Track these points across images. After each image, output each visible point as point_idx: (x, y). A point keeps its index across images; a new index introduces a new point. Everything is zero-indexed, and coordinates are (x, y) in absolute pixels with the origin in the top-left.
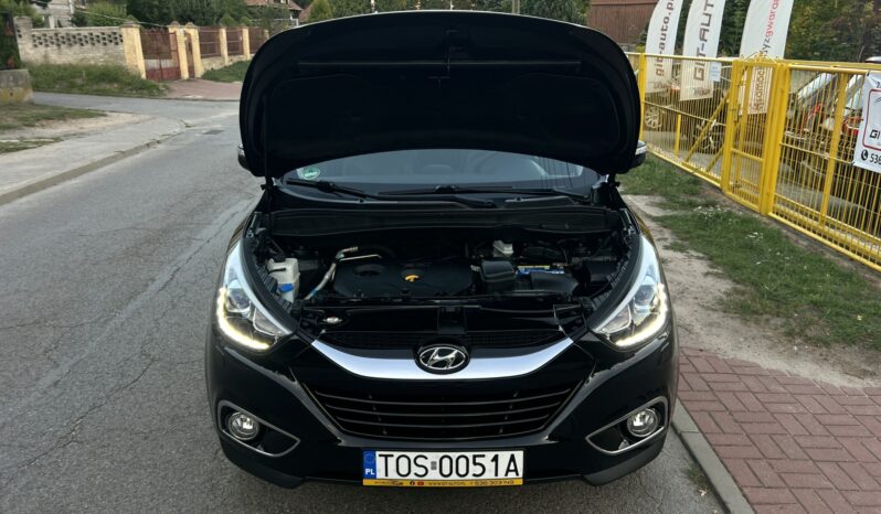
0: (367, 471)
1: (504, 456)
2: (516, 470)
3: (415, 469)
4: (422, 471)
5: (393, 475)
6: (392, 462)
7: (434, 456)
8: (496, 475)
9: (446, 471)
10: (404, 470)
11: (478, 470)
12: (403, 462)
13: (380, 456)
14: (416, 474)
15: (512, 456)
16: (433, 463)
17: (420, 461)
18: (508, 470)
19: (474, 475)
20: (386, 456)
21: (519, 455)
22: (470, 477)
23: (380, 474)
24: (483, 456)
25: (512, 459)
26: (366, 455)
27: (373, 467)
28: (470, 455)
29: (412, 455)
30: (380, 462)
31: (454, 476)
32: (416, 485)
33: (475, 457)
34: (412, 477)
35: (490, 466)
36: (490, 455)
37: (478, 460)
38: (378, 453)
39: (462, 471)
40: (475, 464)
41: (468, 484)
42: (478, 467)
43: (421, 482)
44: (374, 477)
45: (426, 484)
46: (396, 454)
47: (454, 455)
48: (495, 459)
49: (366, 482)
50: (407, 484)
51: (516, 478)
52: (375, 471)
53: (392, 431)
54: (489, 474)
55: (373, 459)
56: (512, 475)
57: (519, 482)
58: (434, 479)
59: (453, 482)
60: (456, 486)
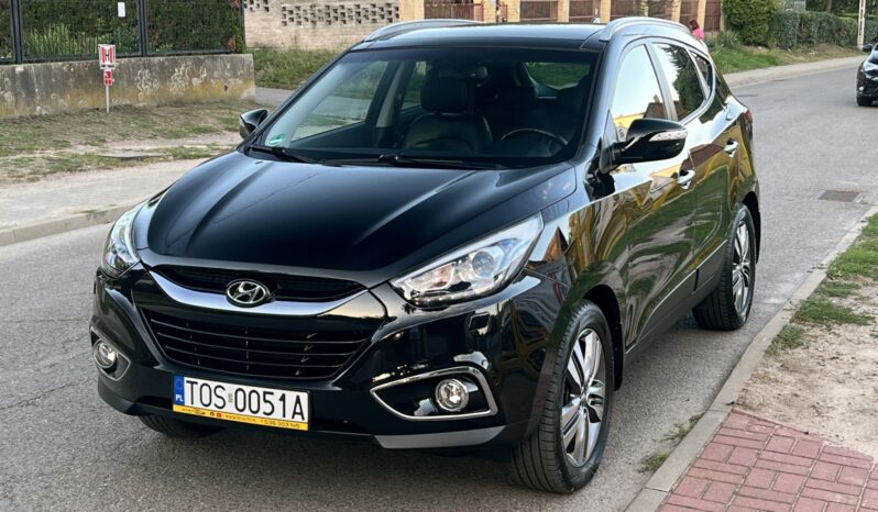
0: (178, 396)
1: (291, 396)
2: (301, 414)
3: (214, 399)
4: (220, 403)
6: (197, 390)
7: (231, 388)
8: (284, 416)
9: (241, 406)
10: (206, 399)
11: (266, 408)
12: (205, 389)
13: (188, 382)
14: (215, 405)
15: (298, 398)
16: (230, 396)
17: (219, 391)
18: (295, 413)
19: (265, 413)
20: (192, 383)
21: (304, 397)
22: (260, 414)
23: (188, 401)
24: (272, 393)
25: (298, 400)
26: (177, 380)
27: (182, 393)
28: (261, 390)
29: (213, 384)
30: (187, 387)
31: (247, 412)
32: (215, 417)
33: (265, 393)
34: (212, 407)
35: (278, 405)
36: (278, 393)
37: (268, 397)
38: (186, 379)
39: (254, 408)
40: (266, 401)
41: (258, 422)
42: (268, 405)
43: (219, 414)
44: (182, 404)
45: (224, 417)
46: (201, 382)
47: (248, 389)
48: (283, 398)
49: (176, 408)
50: (208, 415)
51: (302, 424)
52: (183, 397)
53: (205, 362)
54: (278, 414)
55: (181, 385)
56: (298, 418)
57: (304, 427)
58: (230, 412)
59: (246, 417)
60: (248, 421)
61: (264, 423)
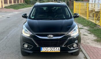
1: (58, 48)
2: (59, 50)
3: (47, 50)
5: (44, 50)
6: (44, 49)
7: (49, 48)
10: (46, 50)
11: (54, 50)
12: (46, 49)
26: (41, 48)
28: (54, 48)
29: (47, 48)
30: (43, 49)
32: (47, 52)
35: (56, 49)
41: (53, 52)
47: (52, 48)
49: (41, 51)
53: (44, 45)
54: (56, 50)
55: (42, 49)
57: (59, 52)
58: (49, 51)
59: (52, 51)
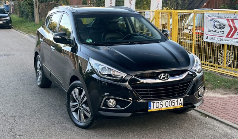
0: (149, 107)
1: (179, 100)
2: (181, 103)
4: (161, 106)
5: (155, 108)
7: (164, 101)
9: (167, 105)
10: (158, 106)
12: (157, 104)
14: (160, 107)
17: (161, 103)
18: (180, 104)
20: (154, 103)
21: (182, 99)
22: (172, 106)
24: (175, 100)
28: (172, 100)
29: (159, 102)
30: (152, 104)
31: (169, 106)
32: (160, 110)
33: (173, 100)
34: (159, 108)
35: (176, 103)
36: (176, 100)
37: (174, 101)
38: (152, 102)
40: (173, 102)
41: (172, 108)
42: (174, 103)
43: (161, 109)
44: (151, 109)
45: (163, 109)
46: (156, 102)
47: (169, 101)
48: (177, 101)
49: (149, 111)
50: (158, 110)
52: (151, 107)
53: (153, 97)
54: (176, 105)
55: (150, 104)
56: (180, 105)
57: (182, 107)
58: (164, 108)
59: (169, 108)
60: (169, 109)
61: (173, 108)
